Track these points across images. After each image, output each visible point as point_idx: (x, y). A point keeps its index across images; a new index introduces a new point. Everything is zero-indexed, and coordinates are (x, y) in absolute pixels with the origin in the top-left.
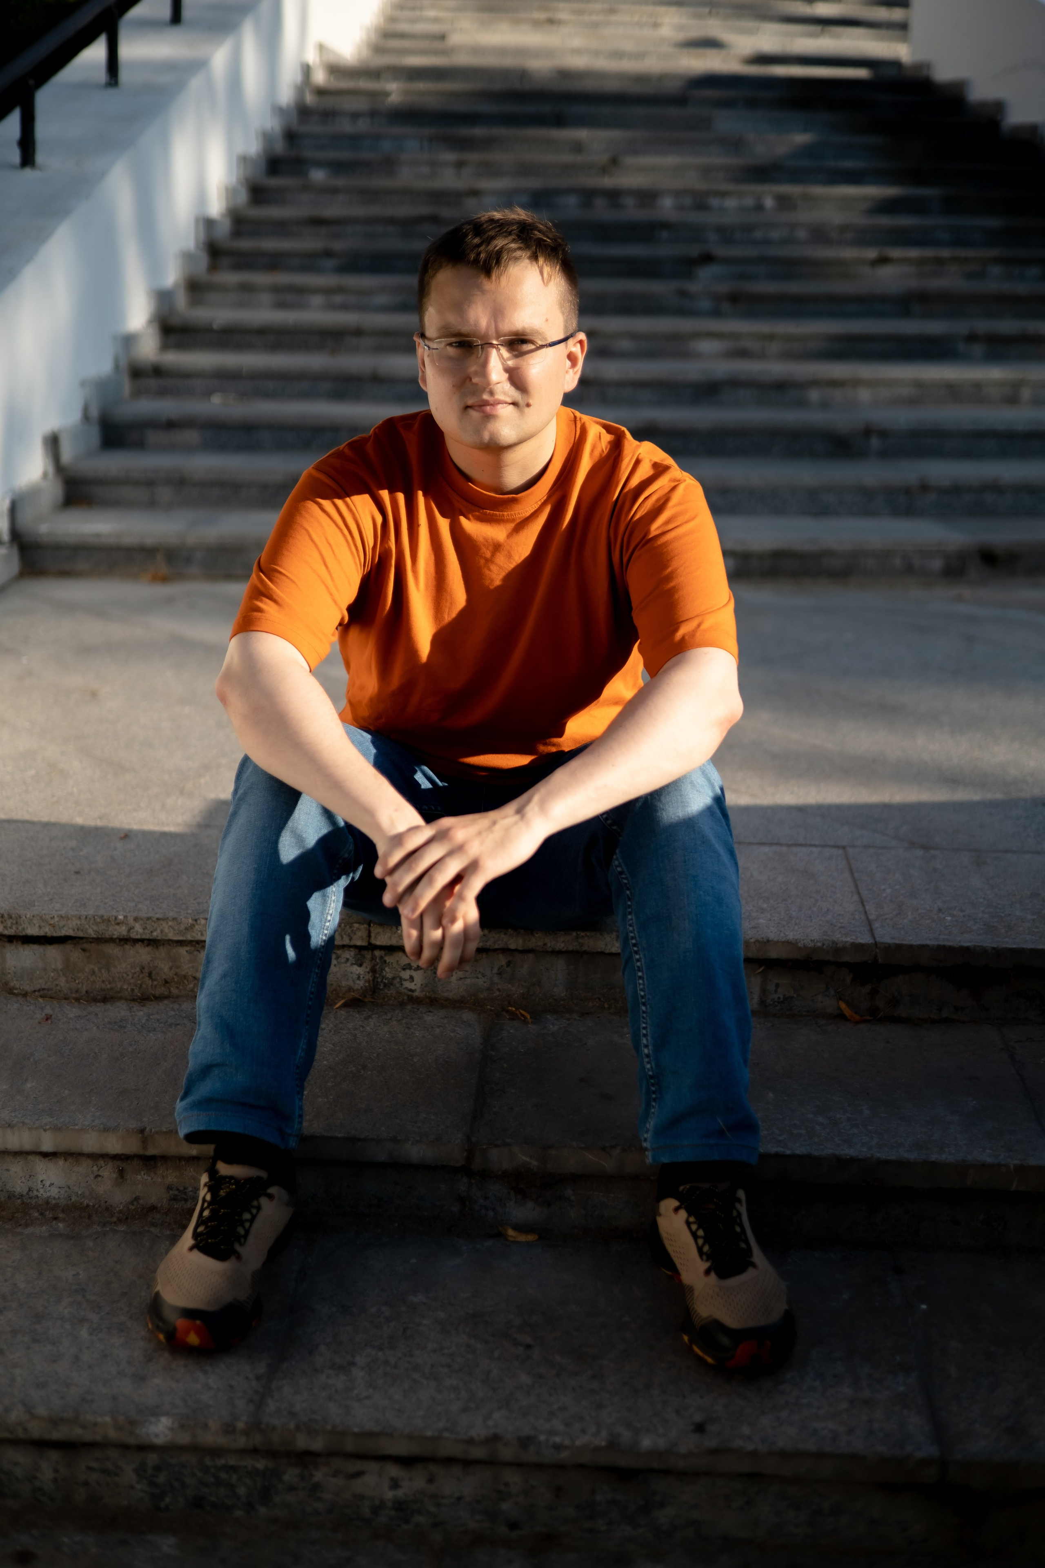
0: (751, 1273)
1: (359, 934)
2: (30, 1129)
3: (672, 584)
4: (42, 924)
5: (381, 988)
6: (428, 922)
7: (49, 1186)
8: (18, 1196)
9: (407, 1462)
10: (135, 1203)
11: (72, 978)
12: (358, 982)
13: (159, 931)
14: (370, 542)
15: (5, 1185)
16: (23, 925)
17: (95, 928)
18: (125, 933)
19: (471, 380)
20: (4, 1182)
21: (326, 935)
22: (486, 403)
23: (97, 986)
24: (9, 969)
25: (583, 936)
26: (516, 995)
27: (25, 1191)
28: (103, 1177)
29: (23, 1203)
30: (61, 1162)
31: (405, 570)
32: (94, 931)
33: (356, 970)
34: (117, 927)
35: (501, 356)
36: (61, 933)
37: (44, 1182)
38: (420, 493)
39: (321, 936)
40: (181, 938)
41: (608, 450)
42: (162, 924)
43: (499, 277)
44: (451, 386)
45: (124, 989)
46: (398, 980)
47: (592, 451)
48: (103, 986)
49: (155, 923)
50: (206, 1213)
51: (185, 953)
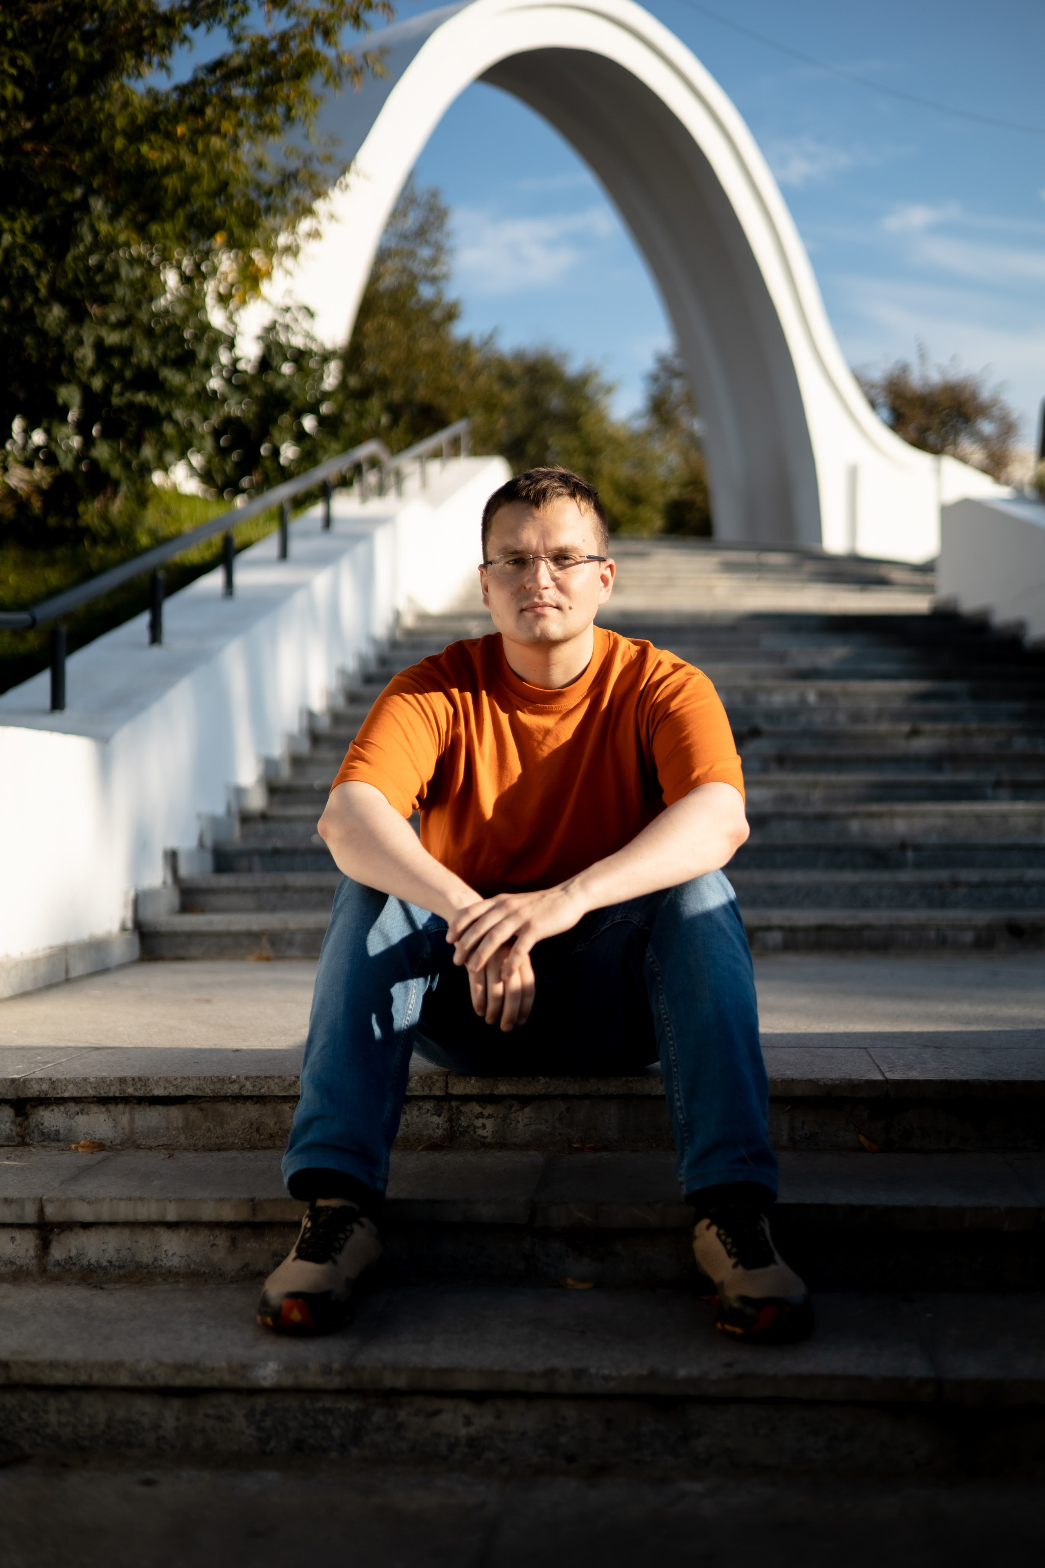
0: (772, 1267)
1: (438, 1084)
2: (157, 1200)
3: (688, 742)
4: (167, 1085)
5: (457, 1136)
6: (491, 976)
7: (172, 1256)
8: (145, 1266)
9: (478, 1397)
10: (245, 1270)
11: (191, 1135)
12: (437, 1131)
13: (266, 1088)
14: (444, 727)
15: (134, 1256)
16: (151, 1087)
17: (212, 1087)
18: (237, 1091)
19: (525, 588)
20: (133, 1253)
21: (408, 1021)
22: (537, 606)
23: (212, 1142)
24: (137, 1129)
25: (631, 1081)
26: (575, 1139)
27: (151, 1260)
28: (218, 1246)
29: (149, 1272)
30: (183, 1233)
31: (474, 750)
32: (210, 1090)
33: (436, 1120)
34: (230, 1086)
35: (548, 568)
36: (183, 1093)
37: (167, 1252)
38: (484, 693)
39: (404, 1021)
40: (285, 1094)
41: (635, 656)
42: (268, 1082)
43: (545, 508)
44: (510, 594)
45: (235, 1143)
46: (472, 1128)
47: (623, 657)
48: (217, 1141)
49: (263, 1081)
50: (307, 1235)
51: (288, 1109)
